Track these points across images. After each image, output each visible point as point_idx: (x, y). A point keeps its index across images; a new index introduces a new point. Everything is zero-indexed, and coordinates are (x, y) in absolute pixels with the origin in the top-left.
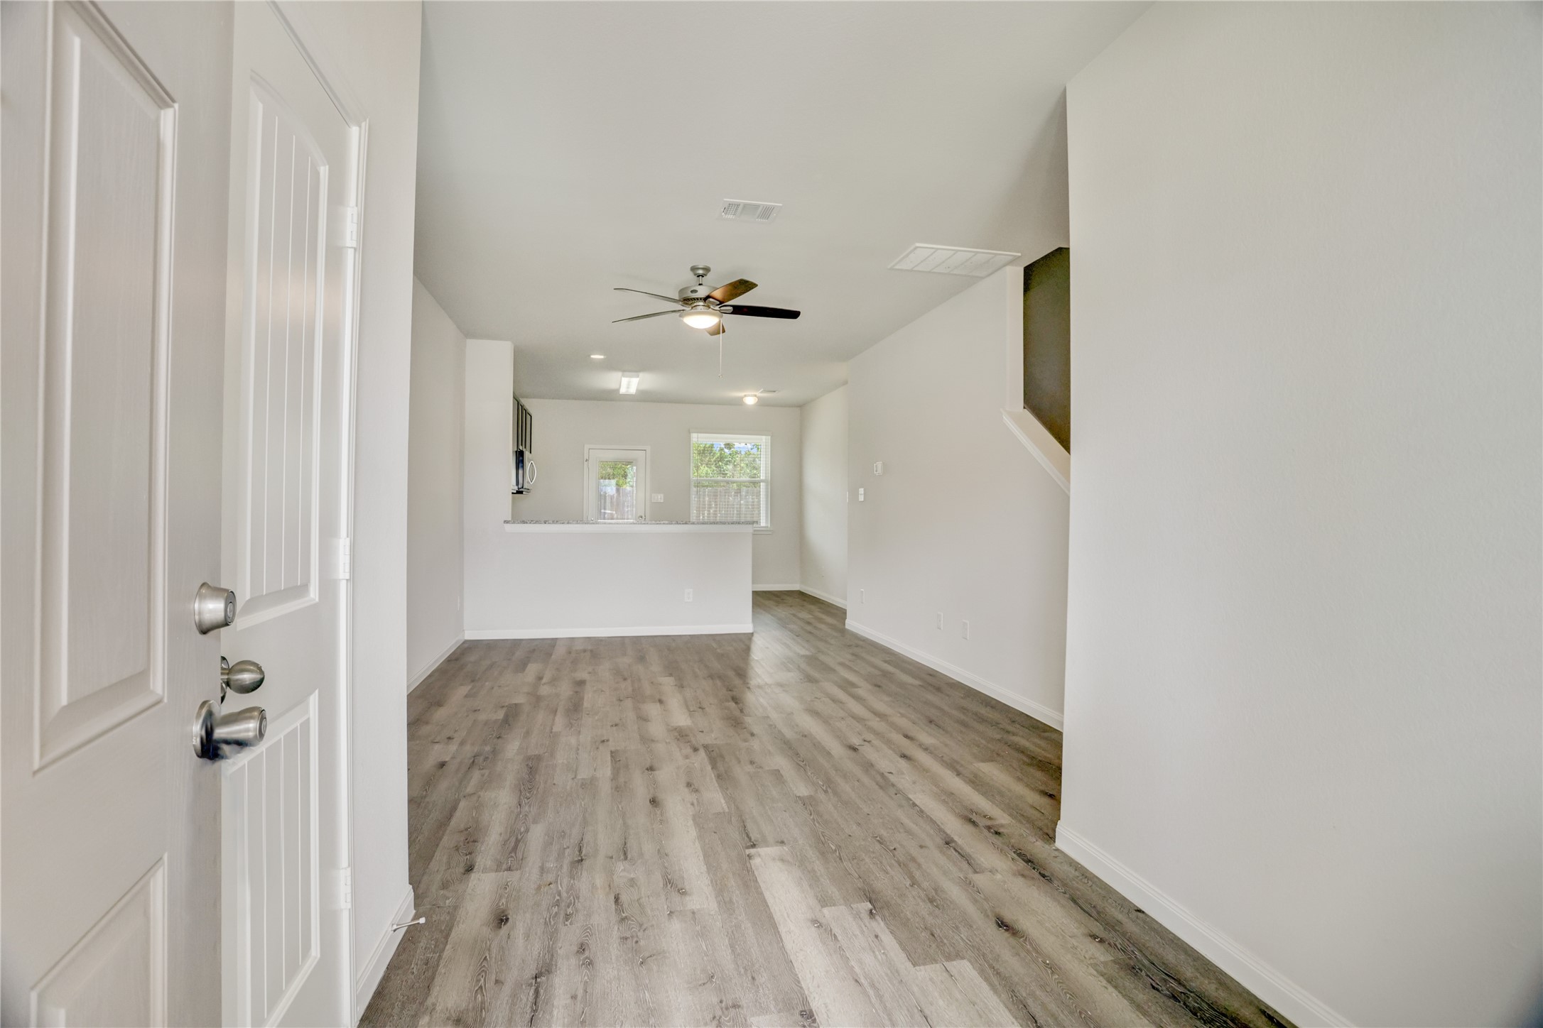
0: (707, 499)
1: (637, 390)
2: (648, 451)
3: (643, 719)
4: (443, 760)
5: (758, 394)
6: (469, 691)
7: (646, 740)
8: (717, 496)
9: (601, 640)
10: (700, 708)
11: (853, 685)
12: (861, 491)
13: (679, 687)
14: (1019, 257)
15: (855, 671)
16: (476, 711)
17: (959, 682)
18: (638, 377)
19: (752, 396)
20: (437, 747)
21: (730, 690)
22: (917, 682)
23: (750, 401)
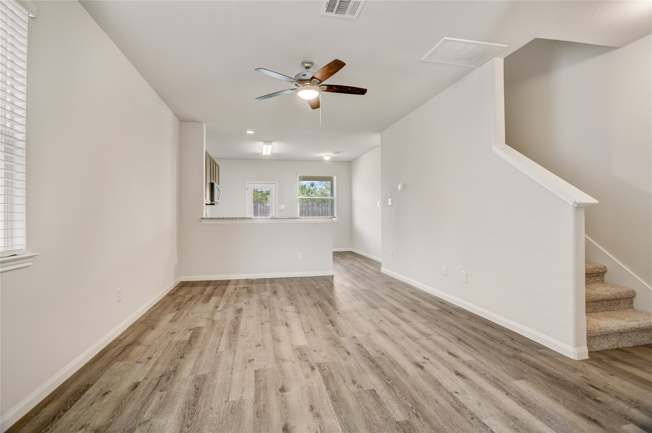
0: (304, 208)
1: (271, 153)
2: (277, 184)
3: (276, 340)
4: (138, 381)
5: (331, 154)
6: (174, 317)
7: (279, 359)
8: (309, 207)
9: (254, 281)
10: (311, 330)
11: (399, 310)
12: (390, 200)
13: (297, 313)
14: (507, 47)
15: (396, 300)
16: (173, 333)
17: (460, 307)
18: (271, 144)
19: (328, 155)
20: (139, 366)
21: (328, 315)
22: (436, 308)
23: (327, 158)
